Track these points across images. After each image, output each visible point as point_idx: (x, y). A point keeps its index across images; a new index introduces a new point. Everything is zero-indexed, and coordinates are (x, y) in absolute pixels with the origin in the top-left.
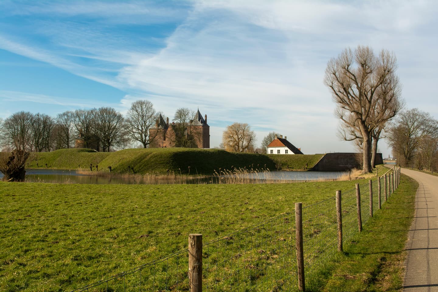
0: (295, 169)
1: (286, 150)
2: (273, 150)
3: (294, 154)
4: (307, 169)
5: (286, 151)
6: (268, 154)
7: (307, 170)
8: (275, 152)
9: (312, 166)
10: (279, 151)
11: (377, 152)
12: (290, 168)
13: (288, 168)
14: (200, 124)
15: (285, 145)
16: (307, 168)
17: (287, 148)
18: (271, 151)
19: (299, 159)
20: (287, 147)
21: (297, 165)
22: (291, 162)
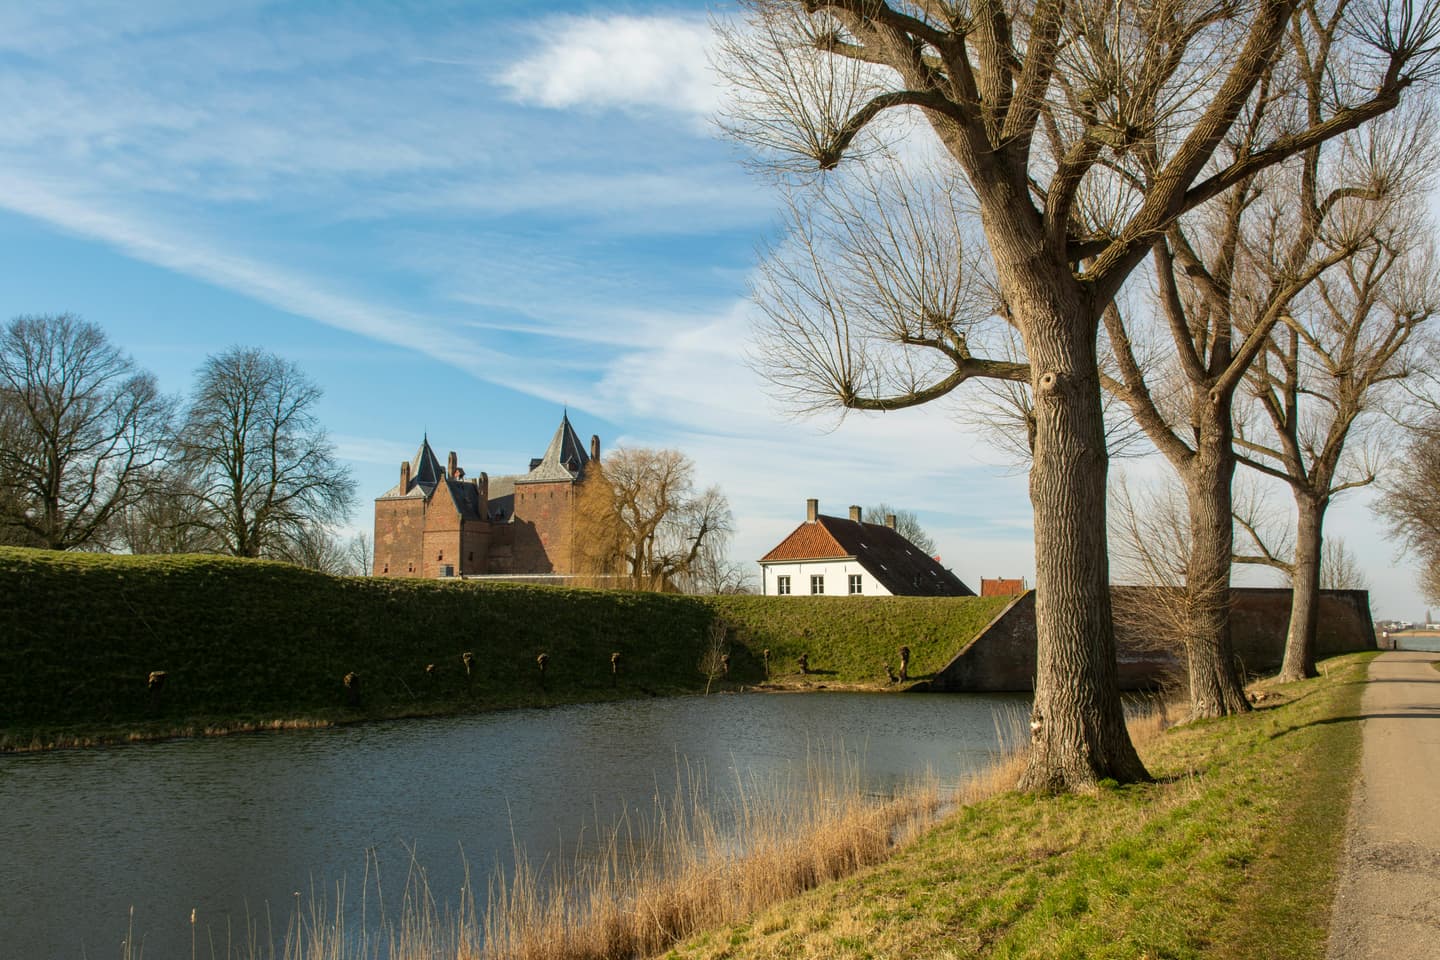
0: (844, 681)
1: (852, 578)
2: (788, 579)
3: (887, 593)
4: (906, 678)
5: (854, 582)
6: (768, 594)
7: (908, 684)
8: (801, 588)
9: (940, 661)
10: (817, 582)
11: (1328, 582)
12: (819, 672)
13: (807, 671)
14: (565, 474)
15: (850, 553)
16: (911, 674)
17: (857, 564)
18: (780, 579)
19: (877, 624)
20: (857, 560)
21: (857, 657)
22: (832, 638)
